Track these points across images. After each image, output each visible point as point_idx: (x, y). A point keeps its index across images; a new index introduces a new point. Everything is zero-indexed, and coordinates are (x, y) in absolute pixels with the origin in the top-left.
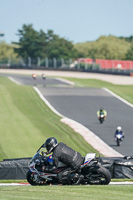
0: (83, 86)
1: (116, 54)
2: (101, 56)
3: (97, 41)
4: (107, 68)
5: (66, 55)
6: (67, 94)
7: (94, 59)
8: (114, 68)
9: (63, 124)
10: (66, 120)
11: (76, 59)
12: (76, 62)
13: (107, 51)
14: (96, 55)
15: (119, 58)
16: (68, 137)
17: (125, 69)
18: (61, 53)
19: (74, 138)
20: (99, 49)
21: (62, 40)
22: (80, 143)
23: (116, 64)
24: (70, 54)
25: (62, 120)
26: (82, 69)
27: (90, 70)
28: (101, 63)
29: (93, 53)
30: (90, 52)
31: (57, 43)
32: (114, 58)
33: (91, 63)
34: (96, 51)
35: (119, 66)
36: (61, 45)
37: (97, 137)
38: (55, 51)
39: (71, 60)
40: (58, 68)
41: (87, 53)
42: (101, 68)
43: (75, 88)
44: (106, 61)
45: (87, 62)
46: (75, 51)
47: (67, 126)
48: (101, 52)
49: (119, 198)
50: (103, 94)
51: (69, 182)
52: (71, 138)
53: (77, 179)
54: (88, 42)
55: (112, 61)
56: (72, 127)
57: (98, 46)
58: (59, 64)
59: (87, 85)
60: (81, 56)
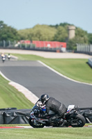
0: (23, 59)
1: (47, 37)
2: (36, 38)
3: (34, 28)
4: (40, 47)
5: (12, 38)
6: (13, 65)
7: (31, 41)
8: (45, 46)
9: (10, 86)
10: (12, 83)
11: (19, 41)
12: (19, 43)
13: (40, 35)
14: (33, 38)
15: (49, 40)
16: (14, 95)
17: (53, 47)
18: (9, 37)
19: (18, 96)
20: (35, 34)
21: (9, 28)
22: (22, 99)
23: (47, 44)
24: (15, 37)
25: (10, 83)
26: (23, 48)
27: (29, 48)
28: (36, 44)
29: (31, 37)
30: (29, 36)
31: (6, 30)
32: (45, 40)
33: (29, 43)
34: (32, 35)
35: (49, 46)
36: (8, 31)
37: (34, 95)
38: (4, 36)
39: (15, 42)
40: (7, 47)
41: (27, 37)
42: (36, 47)
43: (19, 61)
44: (40, 42)
45: (27, 43)
46: (18, 35)
47: (13, 87)
48: (36, 36)
49: (50, 137)
50: (38, 65)
51: (57, 124)
52: (16, 96)
53: (62, 123)
54: (27, 29)
55: (44, 42)
56: (17, 88)
57: (35, 32)
58: (7, 45)
59: (27, 59)
60: (22, 39)
